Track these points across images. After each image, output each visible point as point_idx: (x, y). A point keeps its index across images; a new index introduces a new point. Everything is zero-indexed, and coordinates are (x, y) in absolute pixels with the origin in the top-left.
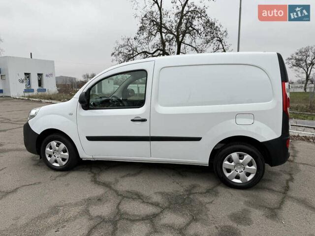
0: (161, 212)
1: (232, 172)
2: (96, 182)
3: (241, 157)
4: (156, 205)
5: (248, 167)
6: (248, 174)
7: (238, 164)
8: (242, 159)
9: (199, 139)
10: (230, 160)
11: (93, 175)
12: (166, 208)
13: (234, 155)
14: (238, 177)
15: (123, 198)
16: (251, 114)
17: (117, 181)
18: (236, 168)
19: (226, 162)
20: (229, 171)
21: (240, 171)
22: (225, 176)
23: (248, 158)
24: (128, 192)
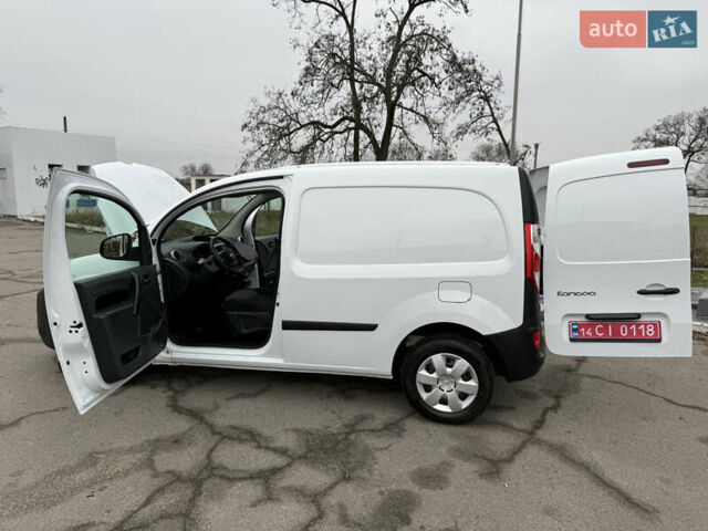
0: (289, 465)
1: (434, 391)
2: (175, 408)
3: (450, 362)
4: (283, 452)
5: (461, 381)
6: (463, 396)
7: (444, 375)
8: (451, 367)
9: (372, 328)
10: (430, 368)
11: (171, 393)
12: (300, 458)
13: (438, 359)
14: (444, 401)
15: (222, 439)
16: (467, 283)
17: (217, 407)
18: (440, 384)
19: (423, 372)
20: (428, 388)
21: (448, 390)
22: (421, 399)
23: (462, 364)
24: (234, 427)
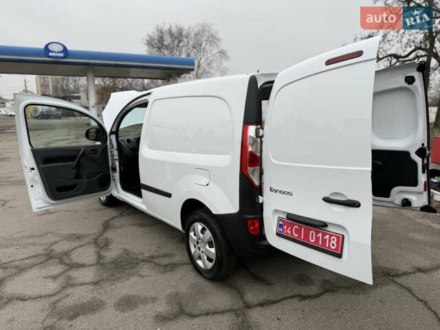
2: (106, 223)
5: (207, 247)
6: (209, 259)
7: (199, 239)
8: (203, 234)
9: (169, 195)
12: (101, 264)
16: (208, 171)
18: (199, 245)
19: (192, 234)
21: (202, 251)
22: (191, 252)
23: (208, 234)
